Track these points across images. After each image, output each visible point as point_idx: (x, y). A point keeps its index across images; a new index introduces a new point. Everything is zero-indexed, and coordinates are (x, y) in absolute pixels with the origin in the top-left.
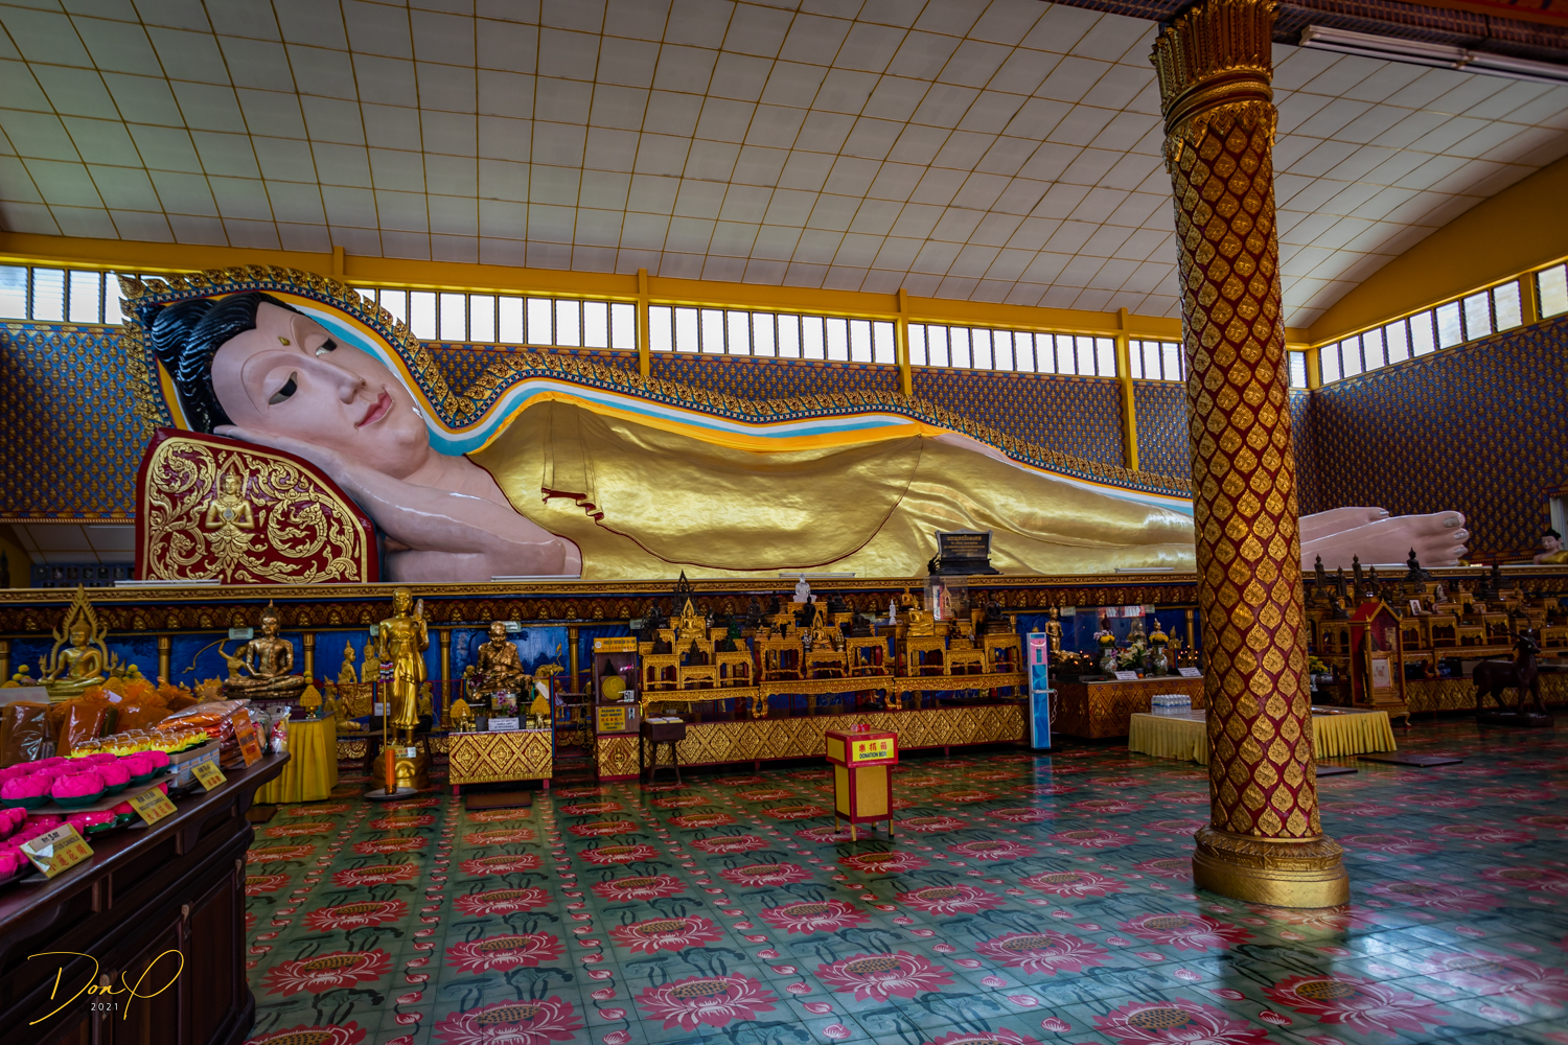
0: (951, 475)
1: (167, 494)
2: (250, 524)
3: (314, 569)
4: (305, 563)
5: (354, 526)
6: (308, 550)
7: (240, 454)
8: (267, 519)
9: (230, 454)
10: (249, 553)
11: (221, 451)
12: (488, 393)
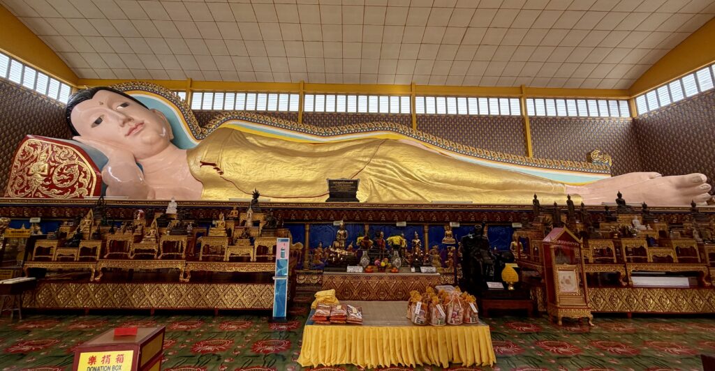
0: (392, 156)
1: (20, 161)
2: (46, 173)
3: (69, 193)
4: (65, 190)
6: (67, 184)
8: (54, 171)
10: (42, 185)
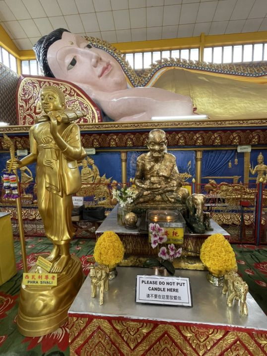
1: (24, 100)
5: (92, 111)
7: (48, 82)
9: (45, 82)
11: (42, 81)
12: (149, 75)
